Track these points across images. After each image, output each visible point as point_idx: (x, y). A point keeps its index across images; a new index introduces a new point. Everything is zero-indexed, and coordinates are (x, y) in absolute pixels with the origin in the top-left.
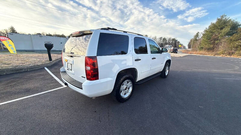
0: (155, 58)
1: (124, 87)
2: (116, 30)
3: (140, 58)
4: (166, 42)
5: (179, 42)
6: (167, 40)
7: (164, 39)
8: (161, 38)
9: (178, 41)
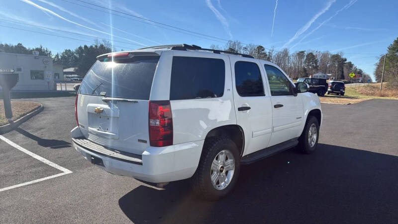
0: (281, 106)
1: (218, 163)
2: (199, 48)
3: (248, 106)
4: (316, 63)
5: (350, 65)
6: (319, 58)
7: (311, 57)
8: (301, 54)
9: (347, 62)
